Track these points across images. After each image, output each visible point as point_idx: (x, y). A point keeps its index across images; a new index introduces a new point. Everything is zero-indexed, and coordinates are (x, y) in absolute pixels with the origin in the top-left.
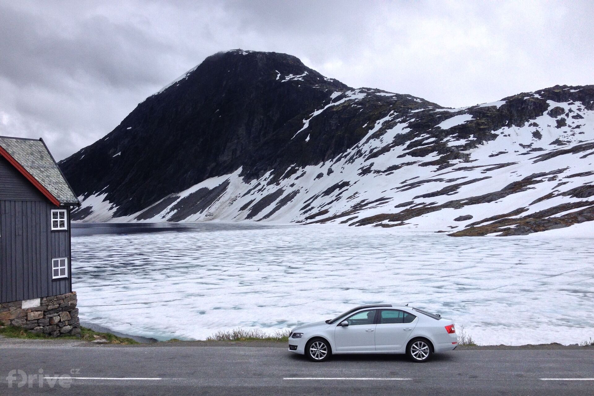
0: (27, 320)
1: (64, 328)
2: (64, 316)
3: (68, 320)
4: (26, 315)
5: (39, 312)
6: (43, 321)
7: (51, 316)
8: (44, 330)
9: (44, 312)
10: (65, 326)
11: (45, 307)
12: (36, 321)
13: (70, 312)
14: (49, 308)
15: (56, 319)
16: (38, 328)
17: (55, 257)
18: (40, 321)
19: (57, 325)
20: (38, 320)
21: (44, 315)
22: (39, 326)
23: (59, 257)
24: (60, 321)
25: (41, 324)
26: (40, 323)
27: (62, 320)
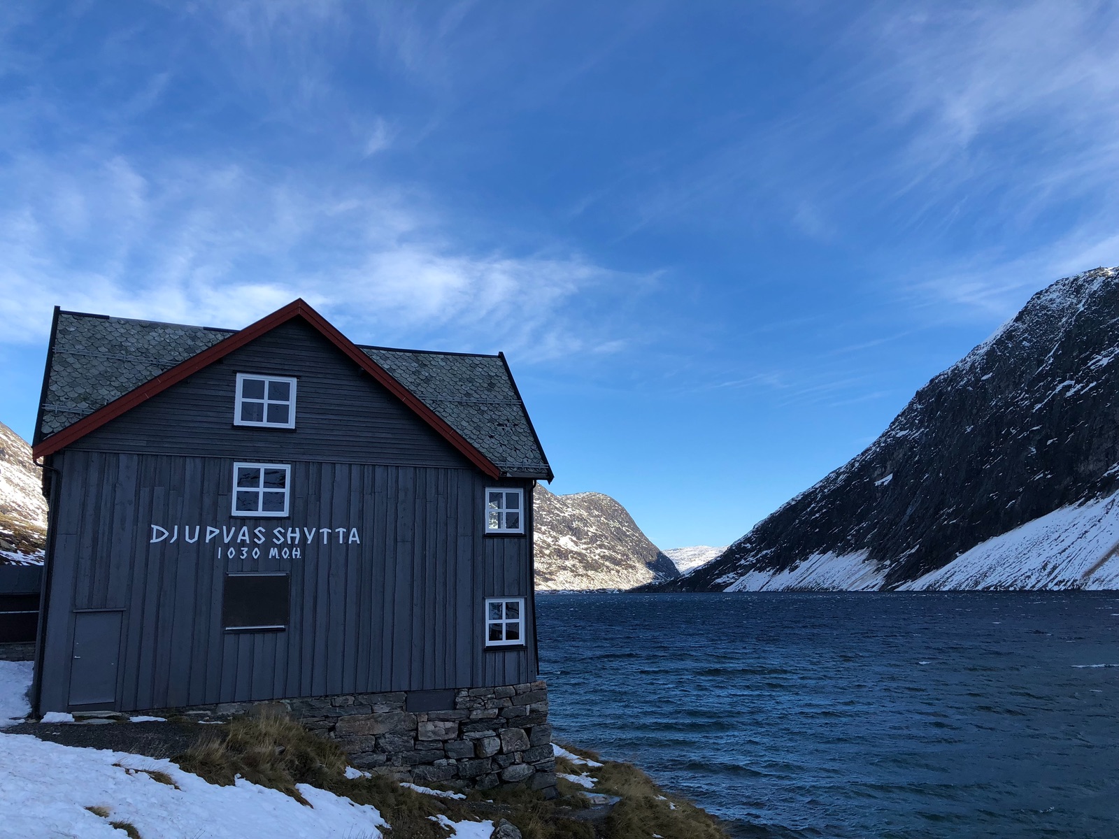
0: (416, 739)
1: (511, 769)
2: (513, 740)
3: (523, 751)
4: (414, 727)
5: (449, 725)
6: (457, 745)
7: (477, 735)
8: (458, 769)
9: (461, 724)
10: (513, 764)
11: (465, 712)
12: (440, 745)
13: (528, 731)
14: (477, 714)
15: (491, 746)
16: (444, 761)
17: (492, 596)
18: (448, 746)
19: (494, 759)
20: (445, 742)
21: (461, 733)
22: (448, 758)
23: (503, 595)
24: (500, 751)
25: (450, 754)
26: (451, 750)
27: (505, 749)
